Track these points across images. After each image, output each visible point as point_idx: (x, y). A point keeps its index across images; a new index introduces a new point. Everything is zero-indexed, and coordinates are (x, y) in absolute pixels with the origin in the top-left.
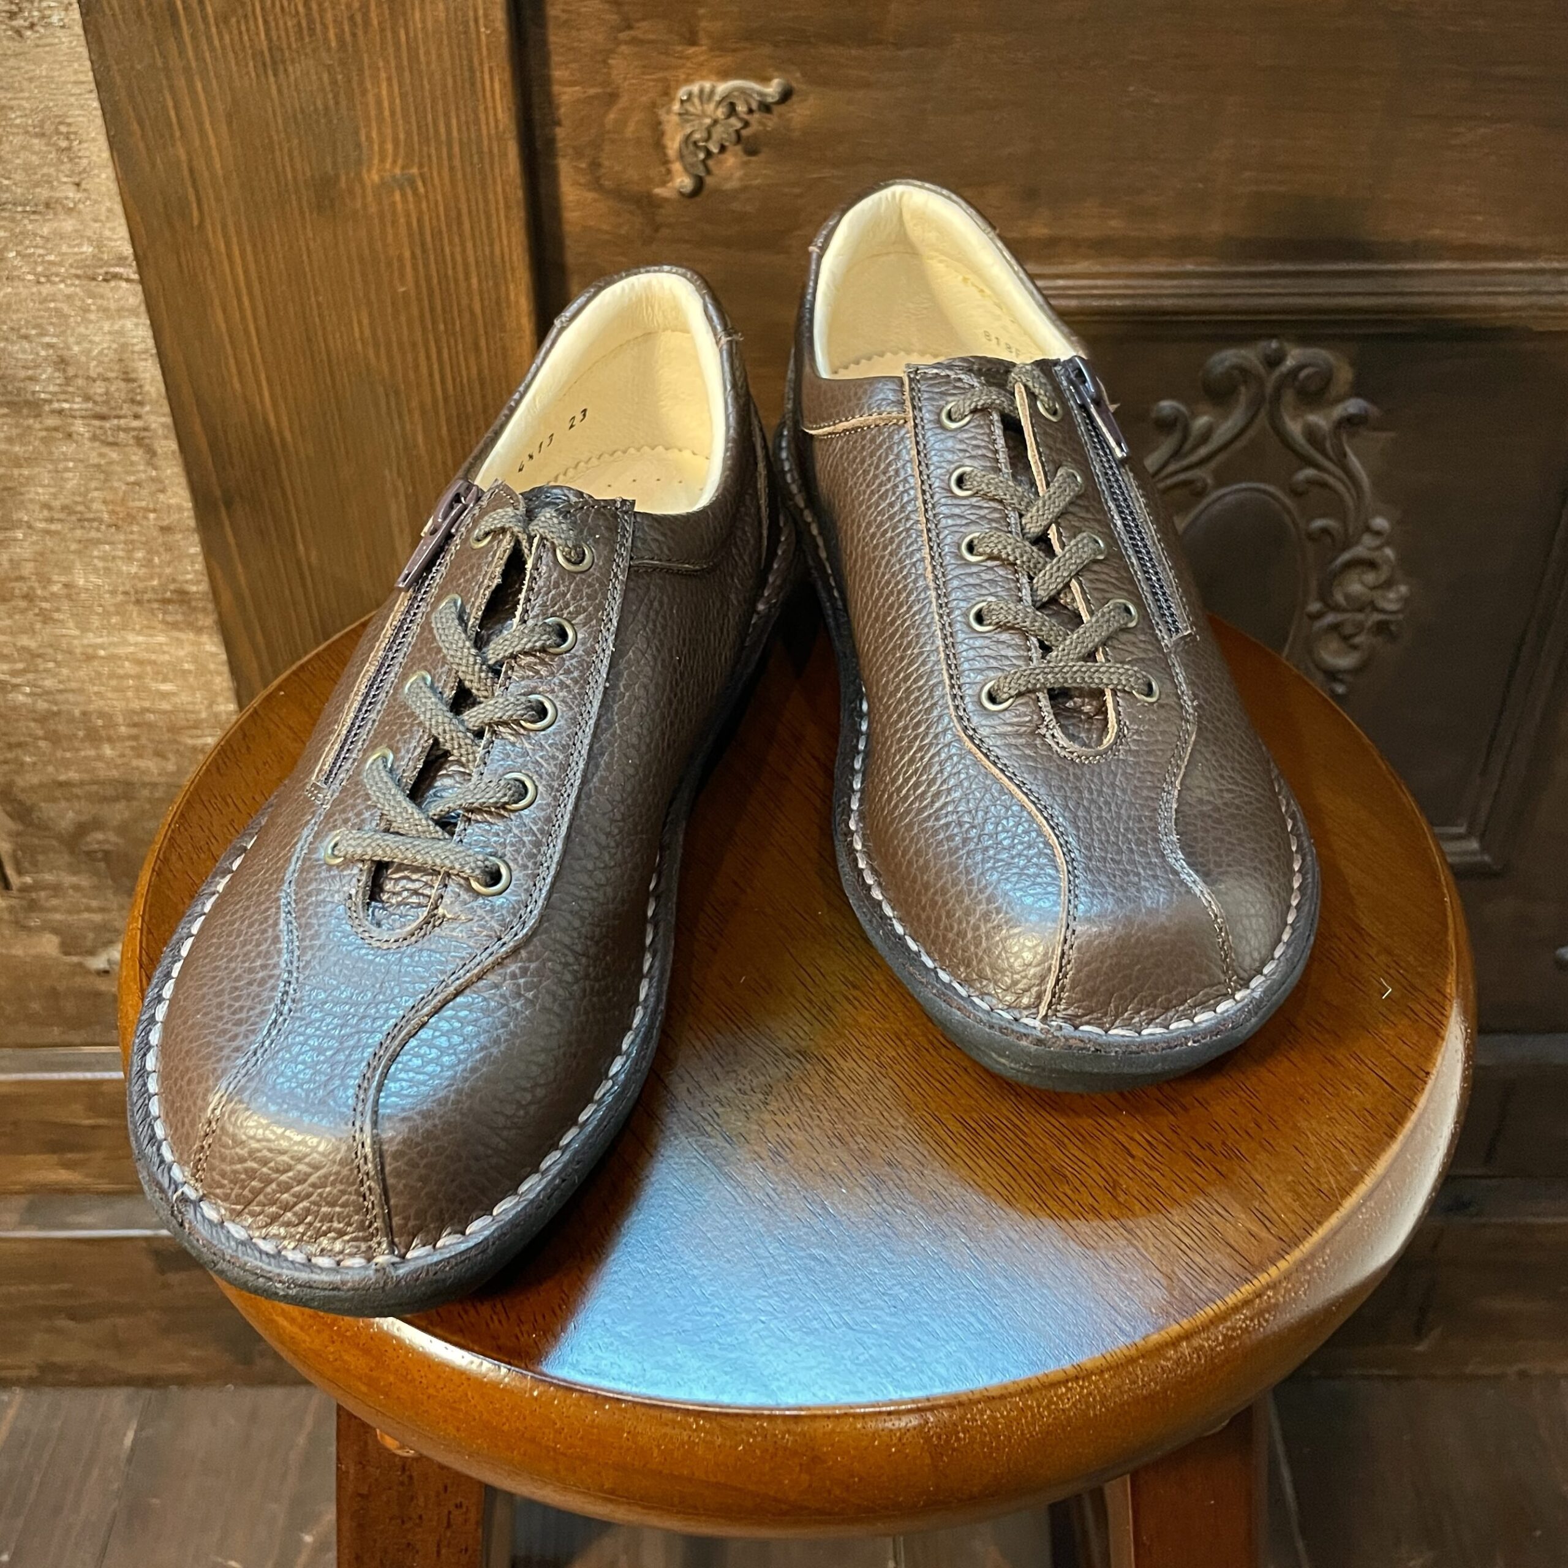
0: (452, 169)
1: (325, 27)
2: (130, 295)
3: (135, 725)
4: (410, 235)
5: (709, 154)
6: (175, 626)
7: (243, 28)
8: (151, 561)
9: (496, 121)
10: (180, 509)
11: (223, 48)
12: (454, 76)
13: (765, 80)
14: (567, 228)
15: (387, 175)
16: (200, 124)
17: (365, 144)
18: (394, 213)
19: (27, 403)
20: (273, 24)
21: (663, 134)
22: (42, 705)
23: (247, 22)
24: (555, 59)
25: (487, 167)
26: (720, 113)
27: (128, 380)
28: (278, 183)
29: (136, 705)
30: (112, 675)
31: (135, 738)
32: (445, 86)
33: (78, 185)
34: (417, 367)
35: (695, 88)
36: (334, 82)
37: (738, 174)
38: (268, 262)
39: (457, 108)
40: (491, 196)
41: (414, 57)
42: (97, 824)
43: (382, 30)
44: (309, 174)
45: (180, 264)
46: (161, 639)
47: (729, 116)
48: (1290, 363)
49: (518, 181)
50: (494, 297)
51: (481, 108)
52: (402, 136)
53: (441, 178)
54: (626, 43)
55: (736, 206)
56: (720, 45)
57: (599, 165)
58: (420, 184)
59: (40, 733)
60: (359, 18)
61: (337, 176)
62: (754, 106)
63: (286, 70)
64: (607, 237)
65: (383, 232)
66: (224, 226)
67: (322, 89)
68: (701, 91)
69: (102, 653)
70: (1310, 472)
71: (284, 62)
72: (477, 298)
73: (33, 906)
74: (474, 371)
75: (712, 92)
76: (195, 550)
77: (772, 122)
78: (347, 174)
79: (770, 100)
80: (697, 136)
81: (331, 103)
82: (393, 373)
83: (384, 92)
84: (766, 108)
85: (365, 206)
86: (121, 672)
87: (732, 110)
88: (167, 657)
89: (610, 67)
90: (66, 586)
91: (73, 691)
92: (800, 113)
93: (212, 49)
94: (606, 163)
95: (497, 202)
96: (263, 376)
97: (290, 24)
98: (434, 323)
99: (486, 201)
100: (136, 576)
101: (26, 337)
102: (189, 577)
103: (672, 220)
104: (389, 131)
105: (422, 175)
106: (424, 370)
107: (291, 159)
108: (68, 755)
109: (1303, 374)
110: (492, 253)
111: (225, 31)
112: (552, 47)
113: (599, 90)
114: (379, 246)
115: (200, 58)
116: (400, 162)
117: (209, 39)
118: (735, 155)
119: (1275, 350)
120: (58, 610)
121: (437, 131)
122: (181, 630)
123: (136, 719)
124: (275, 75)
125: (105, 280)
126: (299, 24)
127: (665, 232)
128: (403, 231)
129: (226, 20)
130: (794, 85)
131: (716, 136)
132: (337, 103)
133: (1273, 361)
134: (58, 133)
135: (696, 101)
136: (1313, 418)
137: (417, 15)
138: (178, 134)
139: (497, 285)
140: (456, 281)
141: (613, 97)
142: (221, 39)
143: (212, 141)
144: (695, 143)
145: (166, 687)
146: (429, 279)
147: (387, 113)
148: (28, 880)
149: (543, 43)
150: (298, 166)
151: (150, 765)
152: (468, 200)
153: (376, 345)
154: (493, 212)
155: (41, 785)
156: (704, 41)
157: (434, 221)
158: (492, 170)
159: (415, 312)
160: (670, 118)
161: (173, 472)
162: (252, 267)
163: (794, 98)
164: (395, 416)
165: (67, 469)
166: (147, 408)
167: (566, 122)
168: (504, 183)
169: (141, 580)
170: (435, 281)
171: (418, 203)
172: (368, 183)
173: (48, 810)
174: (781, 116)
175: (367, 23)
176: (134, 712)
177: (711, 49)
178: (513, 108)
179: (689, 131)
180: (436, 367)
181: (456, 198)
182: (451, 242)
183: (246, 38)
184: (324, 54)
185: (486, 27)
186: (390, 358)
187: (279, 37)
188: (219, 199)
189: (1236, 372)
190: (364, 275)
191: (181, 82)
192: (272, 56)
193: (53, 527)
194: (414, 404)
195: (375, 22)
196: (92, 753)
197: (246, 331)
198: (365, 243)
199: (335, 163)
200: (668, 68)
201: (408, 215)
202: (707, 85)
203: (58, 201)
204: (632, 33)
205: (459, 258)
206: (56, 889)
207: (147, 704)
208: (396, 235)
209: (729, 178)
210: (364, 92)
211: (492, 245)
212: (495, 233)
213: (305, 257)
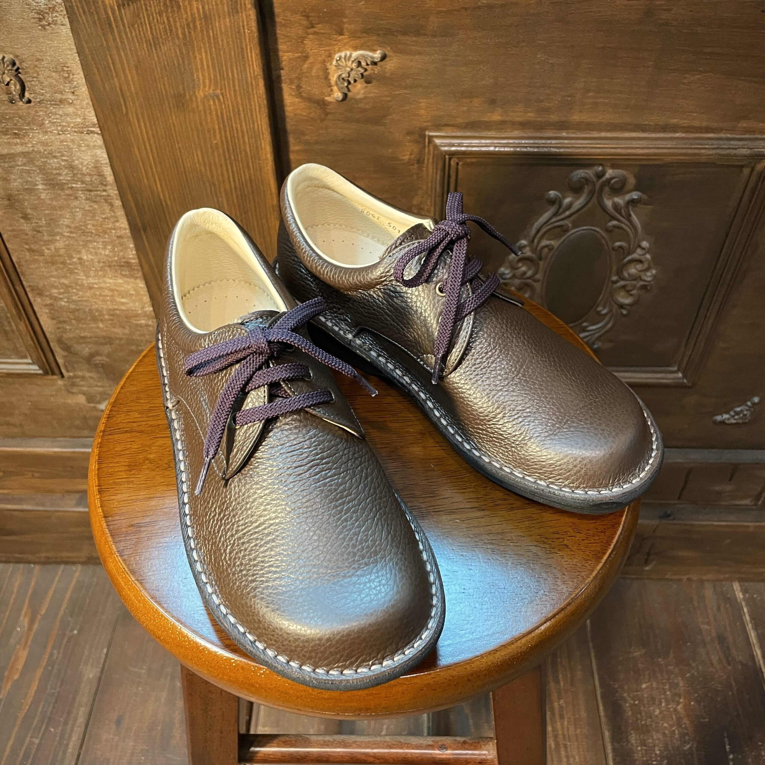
0: (235, 90)
1: (177, 29)
2: (98, 140)
3: (111, 315)
4: (218, 119)
5: (349, 83)
6: (125, 276)
7: (141, 29)
8: (114, 249)
9: (254, 71)
10: (125, 229)
11: (132, 37)
12: (234, 51)
13: (374, 51)
14: (287, 114)
15: (206, 93)
16: (124, 71)
17: (196, 80)
18: (210, 109)
19: (57, 184)
20: (153, 27)
21: (329, 73)
22: (72, 306)
23: (142, 26)
24: (280, 41)
25: (250, 91)
26: (354, 65)
27: (99, 176)
28: (159, 96)
29: (111, 307)
30: (101, 295)
31: (112, 320)
32: (230, 55)
33: (73, 93)
34: (223, 175)
35: (343, 54)
36: (181, 53)
37: (362, 92)
38: (156, 129)
39: (237, 66)
40: (253, 103)
41: (216, 43)
42: (98, 353)
43: (202, 30)
44: (172, 93)
45: (118, 130)
46: (120, 281)
47: (358, 67)
48: (607, 176)
49: (264, 96)
50: (255, 145)
51: (247, 65)
52: (212, 77)
53: (230, 95)
54: (312, 34)
55: (361, 105)
56: (354, 35)
57: (301, 87)
58: (221, 97)
59: (72, 317)
60: (191, 26)
61: (185, 93)
62: (369, 63)
63: (160, 47)
64: (305, 118)
65: (206, 116)
66: (137, 114)
67: (176, 56)
68: (345, 56)
69: (96, 286)
70: (615, 223)
71: (159, 44)
72: (248, 146)
73: (73, 385)
74: (247, 176)
75: (350, 56)
76: (132, 246)
77: (377, 69)
78: (189, 93)
79: (376, 60)
80: (344, 76)
81: (181, 62)
82: (212, 177)
83: (204, 57)
84: (375, 63)
85: (197, 106)
86: (104, 294)
87: (359, 63)
88: (123, 289)
89: (305, 45)
90: (79, 259)
91: (84, 301)
92: (390, 65)
93: (127, 38)
94: (304, 86)
95: (255, 106)
96: (156, 177)
97: (161, 27)
98: (230, 156)
99: (251, 105)
100: (108, 256)
101: (55, 157)
102: (131, 256)
103: (333, 111)
104: (207, 75)
105: (222, 94)
106: (226, 176)
107: (164, 85)
108: (84, 326)
109: (613, 181)
110: (254, 127)
111: (133, 31)
112: (278, 36)
113: (300, 54)
114: (204, 123)
115: (122, 42)
116: (212, 88)
117: (126, 33)
118: (361, 83)
119: (601, 171)
120: (76, 269)
121: (228, 74)
122: (128, 278)
123: (112, 312)
124: (156, 50)
125: (88, 134)
126: (165, 27)
127: (330, 117)
128: (215, 118)
129: (133, 25)
130: (387, 52)
131: (351, 75)
132: (183, 62)
133: (600, 176)
134: (63, 70)
135: (343, 60)
136: (617, 200)
137: (217, 24)
138: (114, 74)
139: (256, 141)
140: (238, 139)
141: (306, 57)
142: (131, 33)
143: (130, 78)
144: (343, 79)
145: (124, 300)
146: (226, 138)
147: (205, 66)
148: (71, 374)
149: (275, 34)
150: (168, 89)
151: (118, 331)
152: (242, 104)
153: (205, 165)
154: (254, 109)
155: (74, 337)
156: (346, 33)
157: (228, 113)
158: (253, 91)
159: (221, 151)
160: (332, 67)
161: (121, 213)
162: (150, 132)
163: (387, 59)
164: (214, 195)
165: (76, 212)
166: (109, 187)
167: (286, 68)
168: (258, 97)
169: (111, 257)
170: (229, 139)
171: (220, 105)
172: (199, 97)
173: (77, 347)
174: (381, 66)
175: (195, 27)
176: (110, 310)
177: (350, 37)
178: (261, 65)
179: (340, 73)
180: (231, 174)
181: (237, 102)
182: (236, 123)
183: (142, 33)
184: (177, 41)
185: (248, 30)
186: (211, 171)
187: (157, 33)
188: (134, 103)
189: (583, 180)
190: (198, 136)
191: (115, 52)
192: (154, 42)
193: (72, 235)
194: (222, 189)
195: (199, 27)
196: (94, 325)
197: (148, 157)
198: (198, 124)
199: (183, 88)
200: (330, 45)
201: (216, 111)
202: (348, 53)
203: (66, 100)
204: (314, 30)
205: (239, 128)
206: (83, 378)
207: (115, 307)
208: (212, 119)
209: (358, 94)
210: (195, 57)
211: (253, 124)
212: (255, 118)
213: (172, 128)
